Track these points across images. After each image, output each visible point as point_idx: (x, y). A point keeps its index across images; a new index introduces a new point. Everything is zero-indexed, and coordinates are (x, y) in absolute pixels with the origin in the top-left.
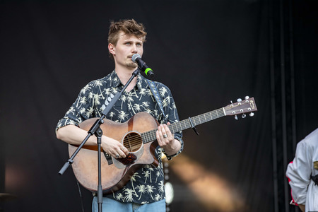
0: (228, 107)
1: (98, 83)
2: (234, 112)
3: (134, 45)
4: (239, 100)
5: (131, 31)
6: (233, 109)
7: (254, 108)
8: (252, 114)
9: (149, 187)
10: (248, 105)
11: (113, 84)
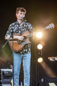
0: (47, 27)
1: (13, 24)
2: (49, 28)
3: (23, 14)
4: (50, 25)
5: (22, 11)
6: (48, 27)
7: (54, 26)
8: (54, 28)
9: (26, 50)
10: (52, 25)
11: (17, 24)
